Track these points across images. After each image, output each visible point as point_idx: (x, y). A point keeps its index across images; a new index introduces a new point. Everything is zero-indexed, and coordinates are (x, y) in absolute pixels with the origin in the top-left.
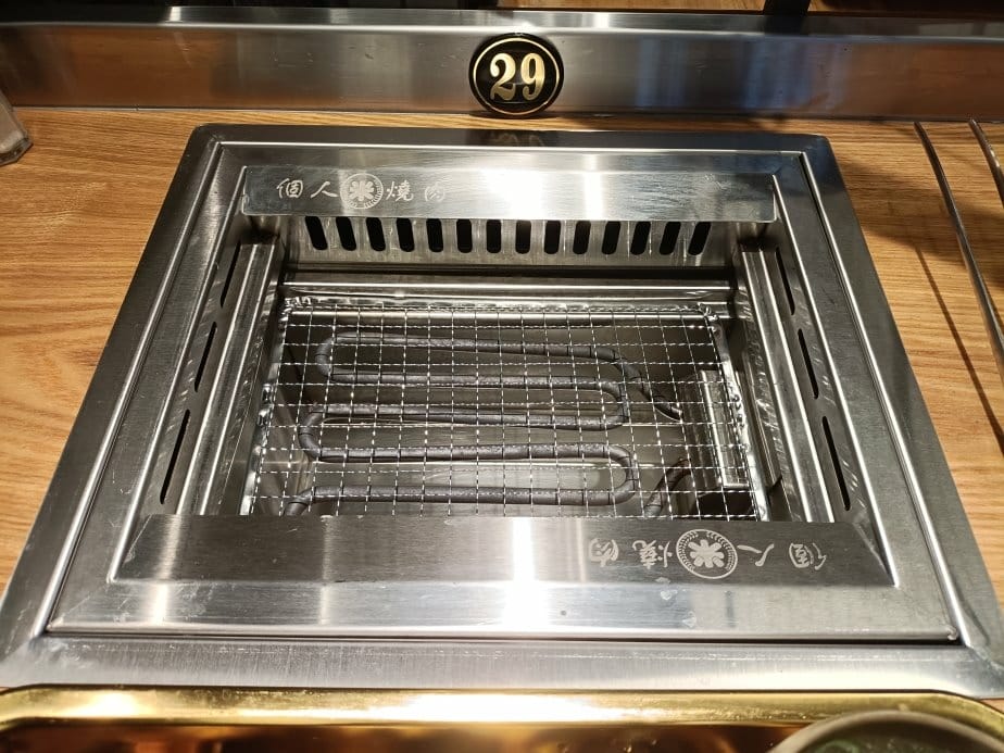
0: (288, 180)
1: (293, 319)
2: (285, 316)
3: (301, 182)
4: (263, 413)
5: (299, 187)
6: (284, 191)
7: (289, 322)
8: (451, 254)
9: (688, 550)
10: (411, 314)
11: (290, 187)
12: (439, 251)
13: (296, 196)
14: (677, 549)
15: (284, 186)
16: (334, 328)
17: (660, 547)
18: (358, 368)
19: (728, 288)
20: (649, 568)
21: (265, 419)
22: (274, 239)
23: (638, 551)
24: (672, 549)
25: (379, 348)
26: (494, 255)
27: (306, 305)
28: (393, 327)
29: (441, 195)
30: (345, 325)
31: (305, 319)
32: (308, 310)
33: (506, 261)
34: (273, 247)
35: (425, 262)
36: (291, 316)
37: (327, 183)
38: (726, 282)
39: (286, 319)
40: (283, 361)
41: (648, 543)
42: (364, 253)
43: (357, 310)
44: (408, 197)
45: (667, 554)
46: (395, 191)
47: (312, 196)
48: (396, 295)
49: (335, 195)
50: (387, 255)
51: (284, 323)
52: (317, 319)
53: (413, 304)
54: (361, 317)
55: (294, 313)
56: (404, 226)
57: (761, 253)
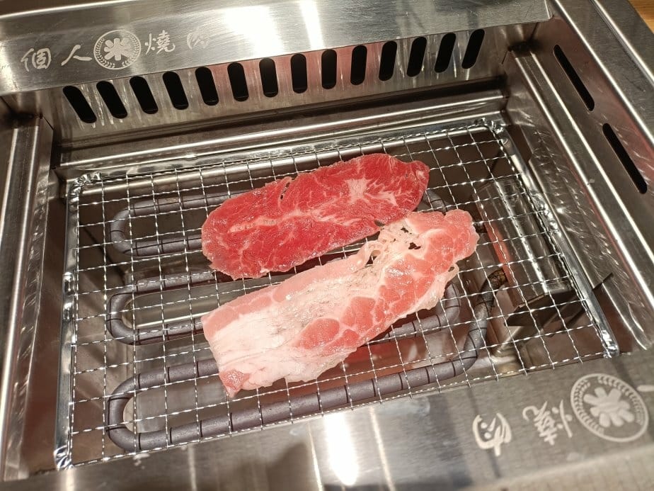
0: (32, 50)
1: (84, 198)
2: (75, 197)
3: (47, 50)
4: (68, 306)
5: (46, 56)
6: (30, 63)
7: (80, 202)
8: (227, 105)
9: (587, 407)
10: (205, 173)
11: (36, 58)
12: (215, 103)
13: (46, 67)
14: (575, 409)
15: (29, 57)
16: (128, 200)
17: (555, 410)
18: (160, 238)
19: (501, 97)
20: (552, 443)
21: (72, 311)
22: (38, 119)
23: (532, 423)
24: (568, 409)
25: (180, 213)
26: (272, 99)
27: (94, 181)
28: (189, 189)
29: (204, 40)
30: (140, 196)
31: (97, 197)
32: (99, 186)
33: (286, 103)
34: (37, 128)
35: (203, 118)
36: (81, 197)
37: (77, 47)
38: (499, 92)
39: (76, 199)
40: (81, 245)
41: (539, 408)
42: (137, 119)
43: (149, 178)
44: (169, 47)
45: (566, 418)
46: (154, 44)
47: (63, 64)
48: (188, 156)
49: (89, 59)
50: (162, 116)
51: (75, 204)
52: (109, 195)
53: (206, 162)
54: (155, 185)
55: (84, 192)
56: (172, 81)
57: (534, 56)
